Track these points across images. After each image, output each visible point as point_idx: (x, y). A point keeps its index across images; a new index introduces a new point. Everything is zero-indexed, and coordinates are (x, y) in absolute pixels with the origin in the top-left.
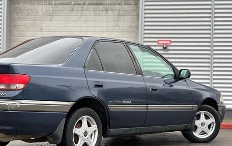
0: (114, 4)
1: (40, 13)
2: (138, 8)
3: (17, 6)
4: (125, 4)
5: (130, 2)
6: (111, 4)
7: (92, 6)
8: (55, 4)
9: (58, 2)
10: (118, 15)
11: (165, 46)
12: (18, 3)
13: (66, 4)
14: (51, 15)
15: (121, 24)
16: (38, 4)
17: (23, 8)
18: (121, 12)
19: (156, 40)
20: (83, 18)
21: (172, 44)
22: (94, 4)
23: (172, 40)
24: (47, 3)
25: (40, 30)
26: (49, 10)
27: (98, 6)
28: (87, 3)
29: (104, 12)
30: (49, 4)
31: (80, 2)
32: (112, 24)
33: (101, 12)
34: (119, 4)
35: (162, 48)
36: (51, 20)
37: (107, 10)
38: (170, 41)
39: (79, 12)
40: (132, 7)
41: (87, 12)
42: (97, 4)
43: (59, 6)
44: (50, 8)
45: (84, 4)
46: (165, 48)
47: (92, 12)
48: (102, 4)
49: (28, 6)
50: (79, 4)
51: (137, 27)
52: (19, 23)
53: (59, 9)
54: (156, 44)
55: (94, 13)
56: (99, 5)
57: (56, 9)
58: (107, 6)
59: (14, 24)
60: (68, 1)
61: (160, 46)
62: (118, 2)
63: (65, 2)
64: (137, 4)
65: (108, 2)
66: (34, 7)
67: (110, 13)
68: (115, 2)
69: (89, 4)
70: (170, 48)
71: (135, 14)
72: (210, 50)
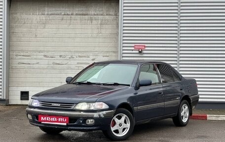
0: (98, 15)
1: (34, 22)
2: (118, 18)
3: (15, 15)
4: (107, 15)
5: (111, 13)
6: (95, 15)
7: (79, 16)
8: (47, 15)
9: (50, 13)
10: (101, 24)
11: (140, 50)
13: (57, 15)
14: (44, 24)
15: (103, 31)
16: (33, 14)
17: (19, 18)
18: (103, 21)
19: (133, 45)
20: (71, 26)
21: (146, 49)
23: (146, 45)
24: (40, 13)
25: (34, 36)
26: (43, 19)
28: (75, 13)
30: (42, 14)
31: (69, 13)
32: (96, 31)
33: (86, 21)
34: (102, 15)
35: (138, 52)
36: (44, 28)
37: (91, 20)
38: (144, 46)
39: (69, 21)
40: (112, 17)
41: (75, 21)
42: (83, 15)
43: (51, 16)
44: (43, 17)
45: (72, 15)
46: (140, 52)
47: (79, 21)
48: (87, 15)
49: (24, 16)
50: (68, 15)
51: (117, 34)
52: (16, 30)
53: (51, 18)
54: (133, 48)
55: (81, 22)
56: (85, 15)
57: (49, 18)
58: (92, 16)
59: (12, 31)
60: (59, 12)
61: (137, 50)
62: (101, 13)
63: (56, 12)
64: (117, 15)
65: (93, 13)
66: (31, 16)
67: (94, 22)
68: (98, 13)
69: (77, 15)
70: (144, 52)
71: (115, 23)
72: (177, 54)
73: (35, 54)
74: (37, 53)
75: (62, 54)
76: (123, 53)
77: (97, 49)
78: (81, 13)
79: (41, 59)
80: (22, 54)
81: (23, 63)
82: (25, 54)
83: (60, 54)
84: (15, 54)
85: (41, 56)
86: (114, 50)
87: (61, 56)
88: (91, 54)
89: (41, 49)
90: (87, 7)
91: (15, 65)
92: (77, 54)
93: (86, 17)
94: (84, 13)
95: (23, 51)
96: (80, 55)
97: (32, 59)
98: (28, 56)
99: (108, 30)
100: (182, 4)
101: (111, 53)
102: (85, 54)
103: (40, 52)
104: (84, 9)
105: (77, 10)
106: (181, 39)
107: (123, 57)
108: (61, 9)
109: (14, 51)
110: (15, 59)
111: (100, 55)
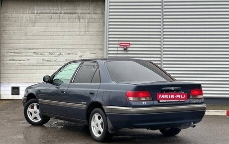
0: (85, 13)
1: (25, 20)
2: (104, 16)
3: (6, 14)
4: (94, 14)
5: (98, 12)
6: (82, 14)
7: (67, 15)
8: (37, 13)
9: (39, 12)
10: (88, 22)
11: (125, 48)
12: (7, 12)
13: (46, 13)
14: (34, 22)
15: (90, 29)
16: (23, 13)
17: (10, 16)
18: (90, 20)
19: (119, 43)
20: (60, 25)
21: (131, 46)
22: (68, 13)
23: (131, 43)
24: (30, 12)
25: (25, 34)
26: (32, 18)
28: (63, 12)
29: (76, 20)
30: (32, 13)
31: (57, 11)
32: (83, 29)
33: (74, 20)
34: (89, 14)
35: (123, 49)
36: (34, 26)
37: (79, 18)
38: (129, 44)
39: (57, 20)
40: (99, 15)
41: (63, 20)
42: (71, 14)
43: (40, 15)
44: (33, 16)
45: (60, 13)
46: (125, 50)
47: (67, 20)
48: (75, 13)
49: (15, 15)
50: (56, 13)
51: (103, 32)
52: (7, 28)
53: (40, 17)
54: (118, 46)
55: (69, 21)
57: (38, 17)
58: (79, 15)
59: (3, 29)
60: (48, 11)
62: (88, 11)
63: (45, 11)
64: (103, 14)
65: (80, 12)
66: (20, 15)
67: (82, 20)
68: (86, 11)
69: (65, 13)
70: (129, 49)
71: (102, 21)
72: (160, 51)
73: (25, 51)
74: (27, 50)
75: (51, 51)
76: (109, 51)
77: (84, 46)
78: (68, 11)
79: (31, 56)
80: (13, 51)
81: (14, 60)
82: (15, 51)
83: (49, 51)
84: (6, 51)
85: (31, 53)
86: (100, 47)
87: (50, 53)
88: (79, 52)
89: (31, 46)
91: (7, 62)
92: (65, 52)
93: (74, 15)
94: (72, 11)
95: (13, 48)
96: (68, 52)
97: (22, 56)
98: (19, 53)
99: (94, 28)
100: (165, 4)
101: (98, 50)
102: (72, 52)
103: (30, 49)
104: (72, 8)
105: (65, 9)
106: (165, 36)
107: (108, 54)
108: (50, 8)
109: (5, 48)
110: (7, 56)
111: (87, 52)
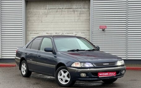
0: (78, 8)
1: (41, 13)
2: (90, 10)
3: (29, 10)
4: (83, 8)
5: (86, 7)
6: (76, 8)
8: (48, 9)
9: (50, 8)
10: (80, 14)
12: (30, 9)
14: (46, 14)
15: (81, 18)
16: (40, 9)
17: (32, 11)
18: (81, 12)
19: (99, 26)
20: (62, 16)
21: (107, 28)
22: (68, 9)
23: (107, 26)
25: (41, 22)
26: (45, 12)
27: (70, 9)
28: (64, 8)
30: (45, 9)
31: (61, 8)
32: (77, 18)
33: (71, 12)
34: (80, 8)
35: (102, 30)
36: (46, 17)
37: (74, 11)
38: (106, 27)
39: (60, 13)
40: (87, 9)
41: (65, 12)
42: (69, 9)
44: (46, 11)
45: (63, 9)
46: (103, 30)
47: (67, 12)
48: (71, 8)
49: (35, 10)
50: (60, 9)
51: (89, 20)
52: (31, 19)
53: (50, 11)
54: (99, 28)
55: (68, 13)
58: (74, 9)
59: (28, 19)
60: (55, 7)
61: (101, 29)
62: (80, 7)
63: (53, 8)
64: (89, 8)
65: (75, 7)
66: (38, 11)
67: (76, 13)
68: (78, 7)
69: (65, 9)
70: (106, 30)
71: (88, 13)
72: (126, 31)
73: (41, 32)
76: (93, 31)
77: (78, 29)
78: (68, 7)
80: (34, 32)
82: (35, 32)
83: (56, 32)
84: (30, 32)
85: (45, 33)
86: (88, 29)
88: (74, 32)
89: (45, 29)
90: (71, 4)
91: (30, 39)
92: (66, 32)
93: (71, 9)
94: (70, 7)
95: (34, 31)
96: (67, 32)
97: (39, 35)
98: (37, 34)
99: (84, 17)
101: (86, 31)
102: (70, 32)
103: (44, 31)
104: (70, 5)
105: (66, 6)
106: (129, 21)
107: (93, 33)
108: (56, 5)
109: (29, 31)
110: (30, 35)
111: (79, 32)
